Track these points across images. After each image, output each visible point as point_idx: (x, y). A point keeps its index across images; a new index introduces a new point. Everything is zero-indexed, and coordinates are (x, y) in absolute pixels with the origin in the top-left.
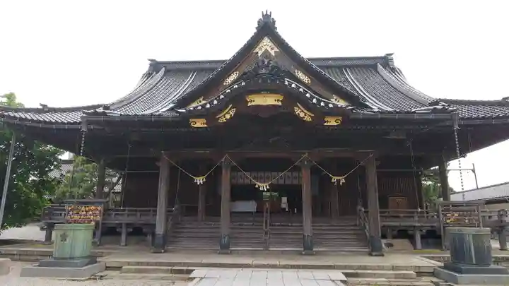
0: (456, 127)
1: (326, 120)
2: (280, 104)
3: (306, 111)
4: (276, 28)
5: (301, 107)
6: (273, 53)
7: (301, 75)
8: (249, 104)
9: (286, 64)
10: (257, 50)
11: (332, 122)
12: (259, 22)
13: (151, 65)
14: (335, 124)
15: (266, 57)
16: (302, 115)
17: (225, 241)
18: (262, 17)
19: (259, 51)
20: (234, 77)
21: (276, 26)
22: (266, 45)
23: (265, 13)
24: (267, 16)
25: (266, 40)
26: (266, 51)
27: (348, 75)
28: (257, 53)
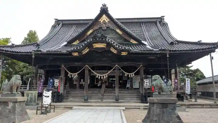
0: (167, 56)
1: (122, 53)
2: (105, 47)
4: (108, 11)
5: (113, 48)
6: (107, 21)
7: (118, 31)
8: (94, 47)
9: (112, 26)
10: (100, 20)
11: (124, 54)
13: (56, 22)
14: (125, 54)
15: (104, 23)
16: (113, 51)
17: (86, 98)
18: (102, 6)
19: (101, 20)
20: (91, 31)
21: (108, 10)
22: (104, 18)
23: (103, 4)
24: (104, 5)
25: (104, 16)
26: (104, 21)
27: (143, 27)
28: (100, 21)
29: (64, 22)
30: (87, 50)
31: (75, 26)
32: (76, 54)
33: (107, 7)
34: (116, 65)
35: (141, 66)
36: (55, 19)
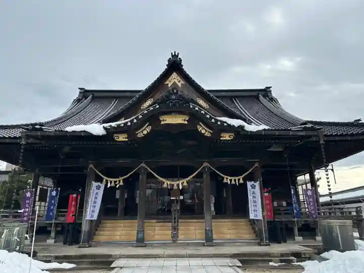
0: (322, 142)
1: (222, 135)
2: (186, 122)
3: (206, 128)
4: (182, 66)
5: (202, 125)
6: (179, 84)
7: (201, 102)
8: (162, 123)
9: (189, 93)
11: (226, 137)
12: (169, 61)
13: (80, 93)
14: (230, 139)
15: (175, 88)
16: (203, 131)
17: (140, 236)
18: (171, 57)
20: (149, 102)
21: (182, 64)
22: (174, 79)
23: (173, 54)
24: (175, 56)
25: (174, 75)
26: (174, 83)
27: (237, 103)
28: (168, 84)
29: (96, 94)
30: (146, 130)
31: (116, 101)
32: (122, 138)
33: (180, 58)
34: (205, 164)
35: (257, 165)
36: (79, 89)
